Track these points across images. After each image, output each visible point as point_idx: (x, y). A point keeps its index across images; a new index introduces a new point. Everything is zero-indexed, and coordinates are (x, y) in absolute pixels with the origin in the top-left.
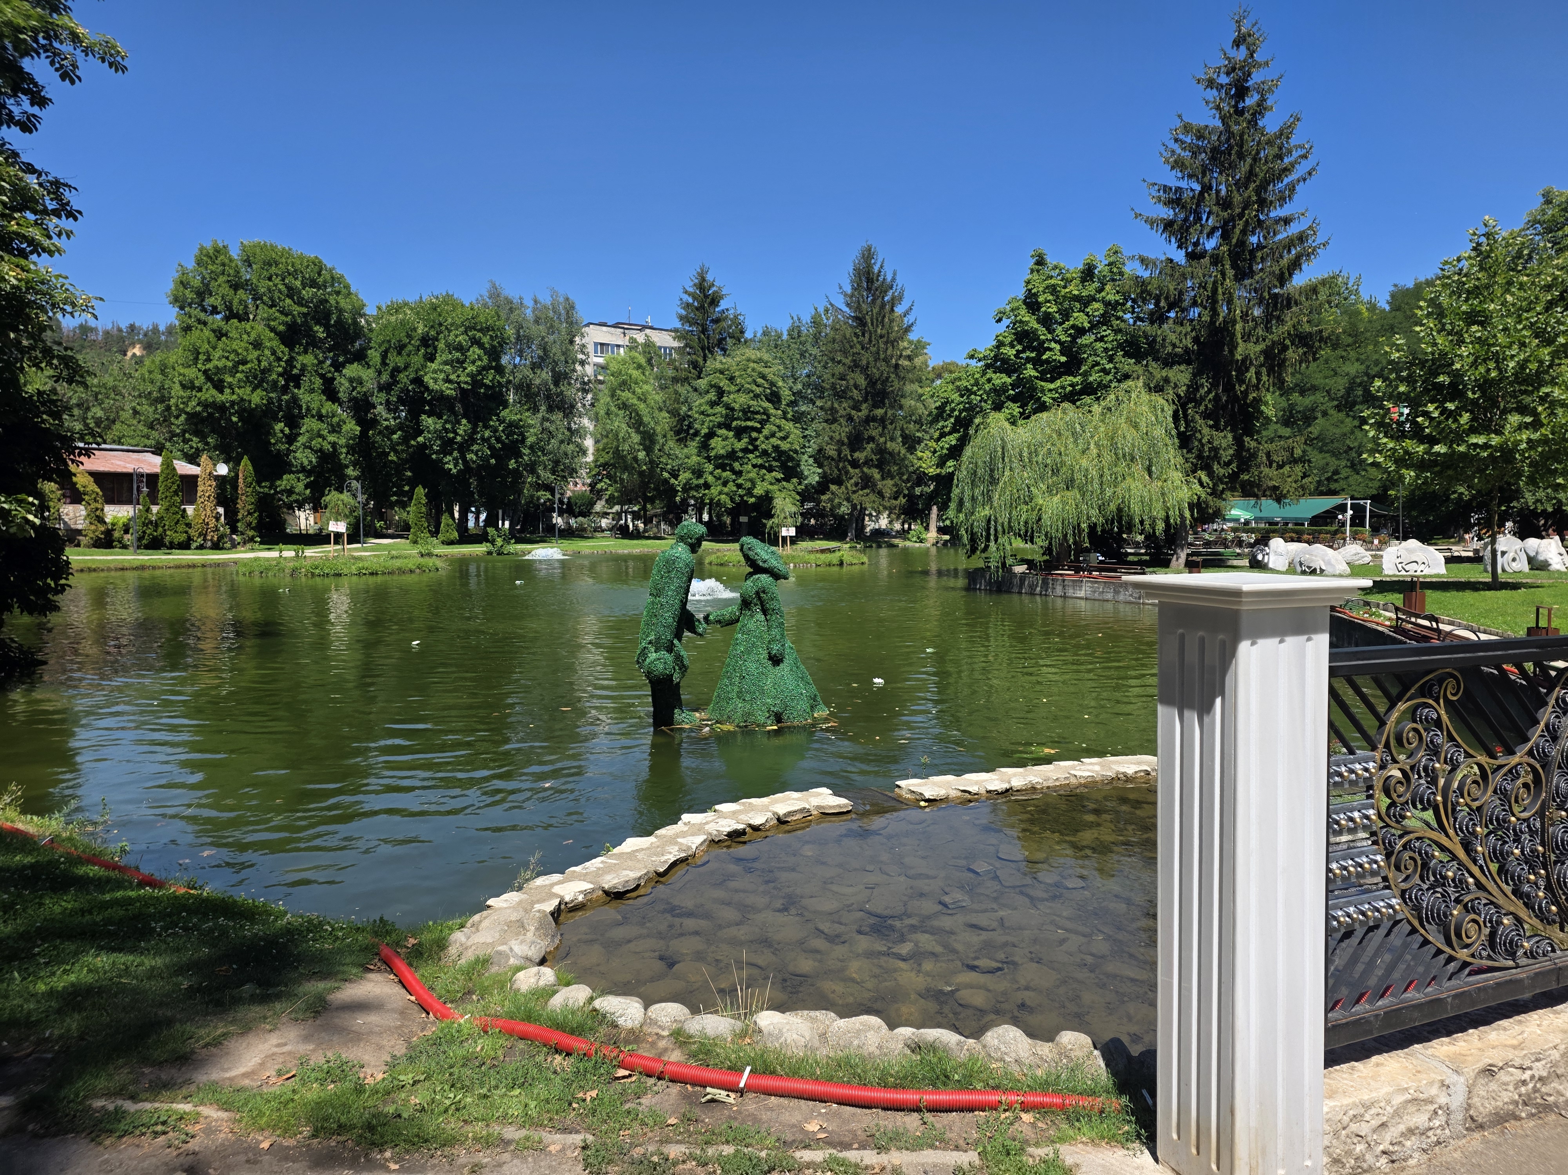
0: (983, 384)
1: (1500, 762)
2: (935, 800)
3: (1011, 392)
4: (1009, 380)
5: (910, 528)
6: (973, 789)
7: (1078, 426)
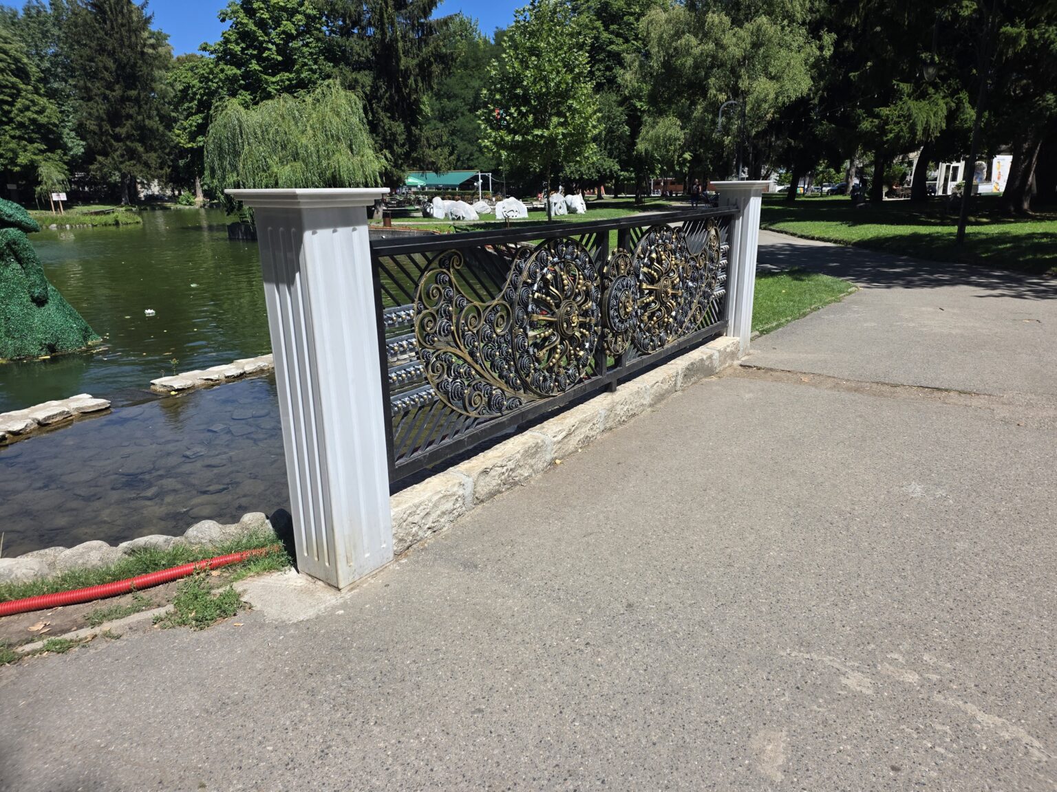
0: (217, 73)
1: (487, 304)
2: (183, 389)
3: (242, 82)
4: (238, 72)
5: (180, 194)
6: (214, 377)
7: (297, 113)
